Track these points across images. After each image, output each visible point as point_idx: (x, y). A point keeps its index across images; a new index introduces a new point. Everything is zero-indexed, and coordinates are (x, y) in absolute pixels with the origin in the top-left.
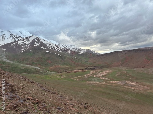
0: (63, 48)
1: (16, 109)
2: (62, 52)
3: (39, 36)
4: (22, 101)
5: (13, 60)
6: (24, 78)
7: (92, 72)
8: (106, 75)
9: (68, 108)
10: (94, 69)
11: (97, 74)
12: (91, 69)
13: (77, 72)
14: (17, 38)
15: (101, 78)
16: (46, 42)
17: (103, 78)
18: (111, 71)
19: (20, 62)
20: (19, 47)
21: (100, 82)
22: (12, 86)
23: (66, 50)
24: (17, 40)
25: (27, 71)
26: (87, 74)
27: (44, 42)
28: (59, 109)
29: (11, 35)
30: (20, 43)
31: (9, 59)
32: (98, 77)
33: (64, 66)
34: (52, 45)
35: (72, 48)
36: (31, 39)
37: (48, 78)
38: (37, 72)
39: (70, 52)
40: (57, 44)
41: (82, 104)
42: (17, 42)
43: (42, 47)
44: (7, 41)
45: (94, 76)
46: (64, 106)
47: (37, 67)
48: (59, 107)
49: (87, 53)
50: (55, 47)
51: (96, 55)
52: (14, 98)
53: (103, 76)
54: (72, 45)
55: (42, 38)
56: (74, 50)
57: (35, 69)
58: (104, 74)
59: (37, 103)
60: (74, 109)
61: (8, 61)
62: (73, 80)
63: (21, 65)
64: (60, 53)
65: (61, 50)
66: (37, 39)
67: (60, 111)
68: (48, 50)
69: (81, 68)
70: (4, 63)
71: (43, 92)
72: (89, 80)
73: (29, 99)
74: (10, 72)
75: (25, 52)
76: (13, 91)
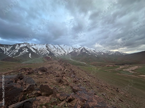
0: (98, 51)
1: (76, 83)
2: (97, 54)
3: (85, 47)
4: (78, 79)
5: (74, 59)
6: (79, 68)
7: (121, 67)
8: (135, 70)
9: (104, 89)
10: (123, 65)
11: (127, 69)
12: (120, 65)
13: (109, 66)
14: (75, 49)
15: (130, 72)
16: (88, 49)
17: (133, 72)
18: (140, 67)
19: (76, 60)
20: (76, 53)
21: (129, 75)
22: (74, 71)
23: (100, 53)
24: (75, 50)
25: (80, 64)
26: (117, 68)
27: (87, 50)
28: (98, 88)
29: (73, 48)
30: (76, 51)
31: (72, 59)
32: (127, 71)
33: (99, 63)
34: (91, 51)
35: (104, 51)
36: (81, 49)
37: (90, 69)
38: (84, 65)
39: (103, 54)
40: (94, 50)
41: (114, 88)
42: (75, 51)
43: (86, 52)
44: (71, 51)
45: (124, 70)
46: (101, 86)
47: (84, 63)
48: (98, 87)
49: (116, 54)
50: (93, 52)
51: (124, 55)
52: (74, 77)
53: (132, 71)
54: (104, 50)
55: (86, 47)
56: (105, 52)
57: (83, 64)
58: (133, 69)
59: (85, 82)
60: (108, 90)
61: (72, 60)
62: (106, 72)
63: (77, 61)
64: (97, 55)
65: (97, 53)
66: (84, 49)
67: (98, 89)
68: (90, 53)
69: (112, 64)
70: (70, 61)
71: (88, 76)
72: (119, 73)
73: (81, 79)
74: (72, 65)
75: (79, 55)
76: (74, 74)
